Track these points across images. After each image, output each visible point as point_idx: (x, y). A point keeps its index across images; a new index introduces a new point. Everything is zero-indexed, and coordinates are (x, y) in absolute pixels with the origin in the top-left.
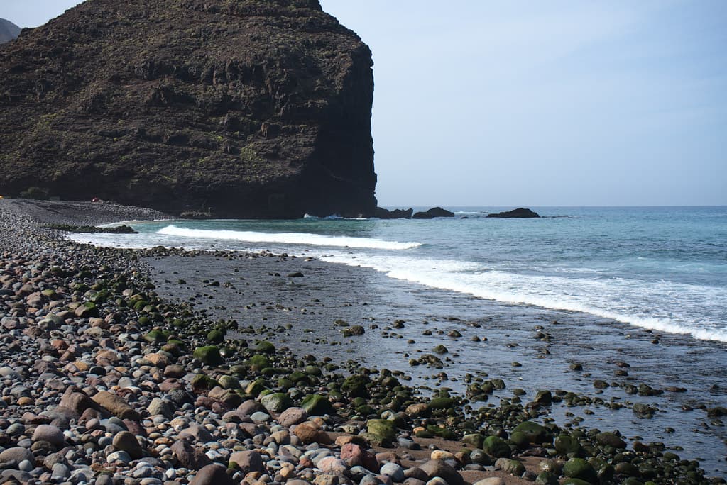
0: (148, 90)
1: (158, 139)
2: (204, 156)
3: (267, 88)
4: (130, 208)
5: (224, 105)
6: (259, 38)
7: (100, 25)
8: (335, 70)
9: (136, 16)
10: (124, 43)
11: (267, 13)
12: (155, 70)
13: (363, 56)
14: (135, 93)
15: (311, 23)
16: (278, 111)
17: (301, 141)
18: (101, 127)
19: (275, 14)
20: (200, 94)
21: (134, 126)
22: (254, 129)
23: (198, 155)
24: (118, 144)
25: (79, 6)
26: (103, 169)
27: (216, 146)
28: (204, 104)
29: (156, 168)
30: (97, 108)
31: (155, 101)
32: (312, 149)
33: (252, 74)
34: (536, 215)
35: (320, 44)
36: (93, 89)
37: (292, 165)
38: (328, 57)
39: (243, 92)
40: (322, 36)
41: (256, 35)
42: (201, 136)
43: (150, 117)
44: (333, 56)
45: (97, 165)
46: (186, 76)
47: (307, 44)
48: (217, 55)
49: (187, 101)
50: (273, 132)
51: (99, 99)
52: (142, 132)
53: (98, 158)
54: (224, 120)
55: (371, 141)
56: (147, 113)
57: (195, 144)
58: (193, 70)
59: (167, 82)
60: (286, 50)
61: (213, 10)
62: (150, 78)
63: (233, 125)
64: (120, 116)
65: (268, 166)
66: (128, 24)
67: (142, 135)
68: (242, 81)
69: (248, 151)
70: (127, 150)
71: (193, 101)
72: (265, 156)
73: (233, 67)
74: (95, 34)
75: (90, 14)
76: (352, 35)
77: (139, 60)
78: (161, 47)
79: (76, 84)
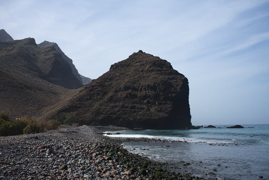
0: (124, 94)
1: (127, 107)
2: (140, 112)
3: (158, 92)
4: (120, 128)
5: (145, 97)
6: (155, 78)
7: (112, 77)
8: (177, 85)
9: (122, 74)
10: (118, 81)
11: (157, 71)
12: (126, 88)
13: (185, 81)
14: (121, 95)
15: (170, 73)
16: (161, 98)
17: (168, 106)
18: (112, 105)
19: (160, 71)
20: (139, 94)
21: (121, 104)
22: (154, 103)
23: (138, 111)
24: (116, 109)
25: (107, 72)
26: (112, 116)
27: (143, 109)
28: (140, 97)
29: (127, 116)
30: (111, 99)
31: (127, 97)
32: (171, 109)
33: (153, 88)
34: (243, 127)
35: (173, 78)
36: (110, 94)
37: (166, 113)
38: (175, 82)
39: (151, 93)
40: (173, 76)
41: (154, 77)
42: (139, 106)
43: (125, 101)
44: (177, 81)
45: (111, 116)
46: (135, 89)
47: (169, 78)
48: (144, 83)
49: (135, 96)
50: (160, 104)
51: (111, 97)
52: (123, 105)
53: (111, 114)
54: (146, 101)
55: (189, 106)
56: (124, 100)
57: (138, 108)
58: (137, 88)
59: (130, 91)
60: (163, 81)
61: (142, 71)
62: (125, 90)
63: (148, 102)
64: (117, 101)
65: (158, 114)
66: (119, 76)
67: (123, 106)
68: (151, 90)
69: (152, 110)
70: (119, 111)
71: (137, 96)
72: (158, 111)
73: (148, 86)
74: (111, 79)
75: (109, 74)
76: (182, 75)
77: (122, 86)
78: (128, 82)
79: (105, 93)
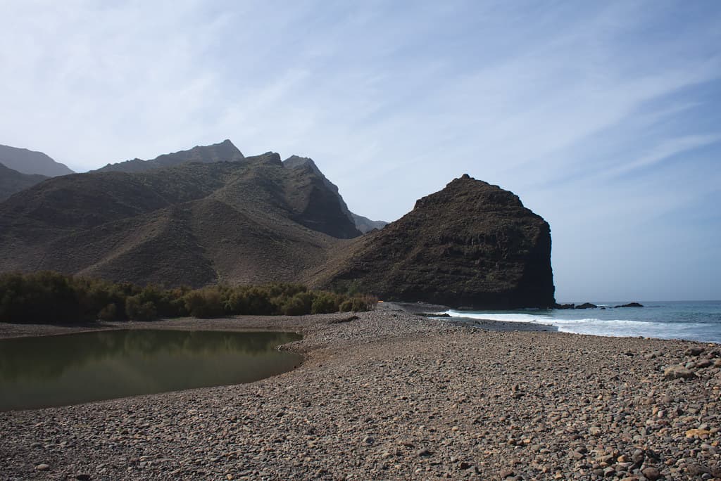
0: (441, 249)
1: (447, 272)
2: (468, 280)
3: (498, 246)
4: (435, 306)
5: (478, 254)
6: (493, 222)
7: (419, 221)
8: (532, 235)
9: (435, 216)
10: (430, 228)
11: (497, 210)
12: (444, 240)
13: (545, 227)
14: (435, 251)
15: (518, 213)
16: (504, 256)
17: (516, 270)
18: (421, 268)
19: (501, 210)
20: (466, 250)
21: (436, 266)
22: (492, 266)
23: (466, 279)
24: (429, 275)
26: (422, 287)
27: (475, 274)
28: (468, 255)
29: (446, 286)
30: (418, 259)
31: (445, 254)
32: (522, 275)
33: (490, 239)
34: (641, 306)
35: (524, 223)
36: (417, 250)
37: (512, 283)
38: (528, 229)
39: (486, 248)
40: (524, 219)
41: (492, 220)
42: (467, 270)
43: (443, 262)
44: (531, 228)
45: (420, 286)
46: (459, 242)
47: (516, 223)
48: (474, 231)
49: (460, 253)
50: (502, 267)
51: (419, 255)
52: (439, 269)
53: (420, 282)
54: (478, 262)
55: (551, 270)
56: (441, 260)
57: (465, 274)
58: (462, 239)
59: (450, 245)
60: (507, 227)
61: (471, 210)
62: (442, 244)
63: (482, 264)
64: (429, 262)
65: (501, 284)
67: (439, 271)
68: (486, 243)
69: (490, 277)
70: (433, 278)
71: (463, 254)
72: (499, 279)
73: (481, 237)
74: (417, 225)
75: (415, 216)
76: (539, 218)
77: (437, 236)
78: (447, 229)
79: (409, 248)
